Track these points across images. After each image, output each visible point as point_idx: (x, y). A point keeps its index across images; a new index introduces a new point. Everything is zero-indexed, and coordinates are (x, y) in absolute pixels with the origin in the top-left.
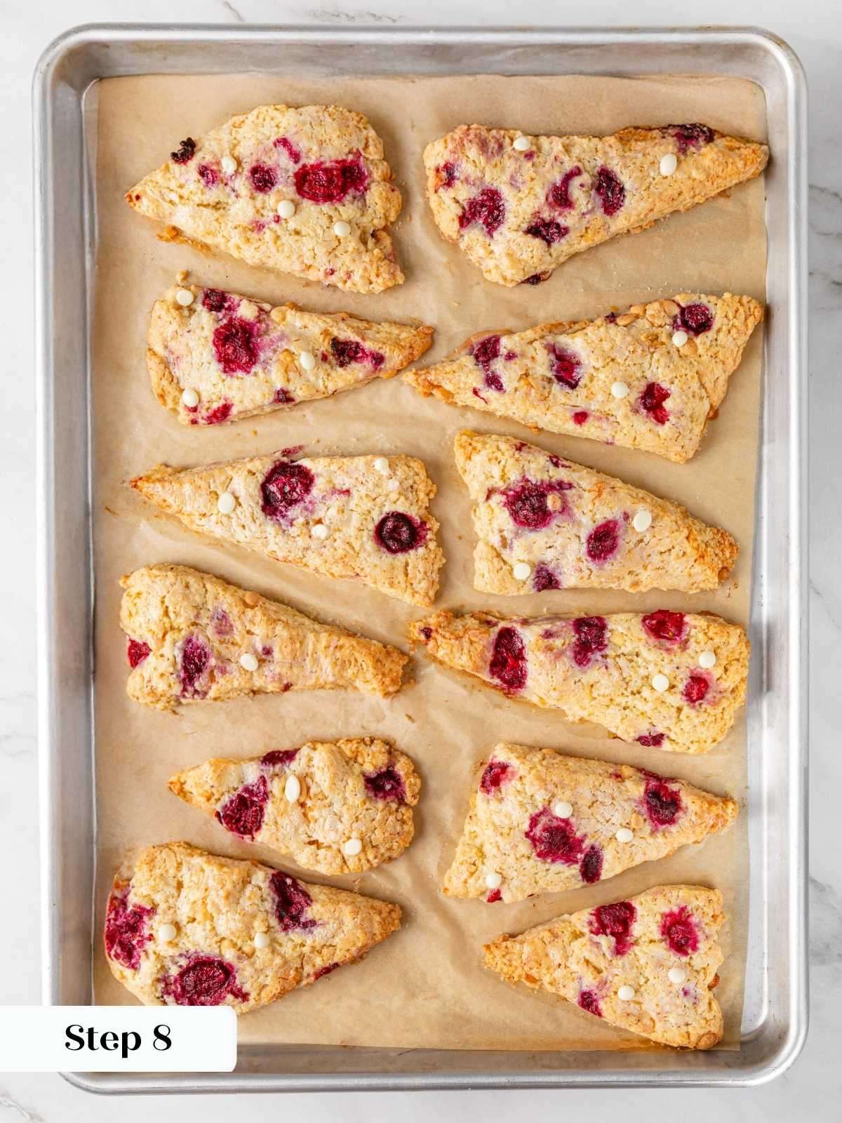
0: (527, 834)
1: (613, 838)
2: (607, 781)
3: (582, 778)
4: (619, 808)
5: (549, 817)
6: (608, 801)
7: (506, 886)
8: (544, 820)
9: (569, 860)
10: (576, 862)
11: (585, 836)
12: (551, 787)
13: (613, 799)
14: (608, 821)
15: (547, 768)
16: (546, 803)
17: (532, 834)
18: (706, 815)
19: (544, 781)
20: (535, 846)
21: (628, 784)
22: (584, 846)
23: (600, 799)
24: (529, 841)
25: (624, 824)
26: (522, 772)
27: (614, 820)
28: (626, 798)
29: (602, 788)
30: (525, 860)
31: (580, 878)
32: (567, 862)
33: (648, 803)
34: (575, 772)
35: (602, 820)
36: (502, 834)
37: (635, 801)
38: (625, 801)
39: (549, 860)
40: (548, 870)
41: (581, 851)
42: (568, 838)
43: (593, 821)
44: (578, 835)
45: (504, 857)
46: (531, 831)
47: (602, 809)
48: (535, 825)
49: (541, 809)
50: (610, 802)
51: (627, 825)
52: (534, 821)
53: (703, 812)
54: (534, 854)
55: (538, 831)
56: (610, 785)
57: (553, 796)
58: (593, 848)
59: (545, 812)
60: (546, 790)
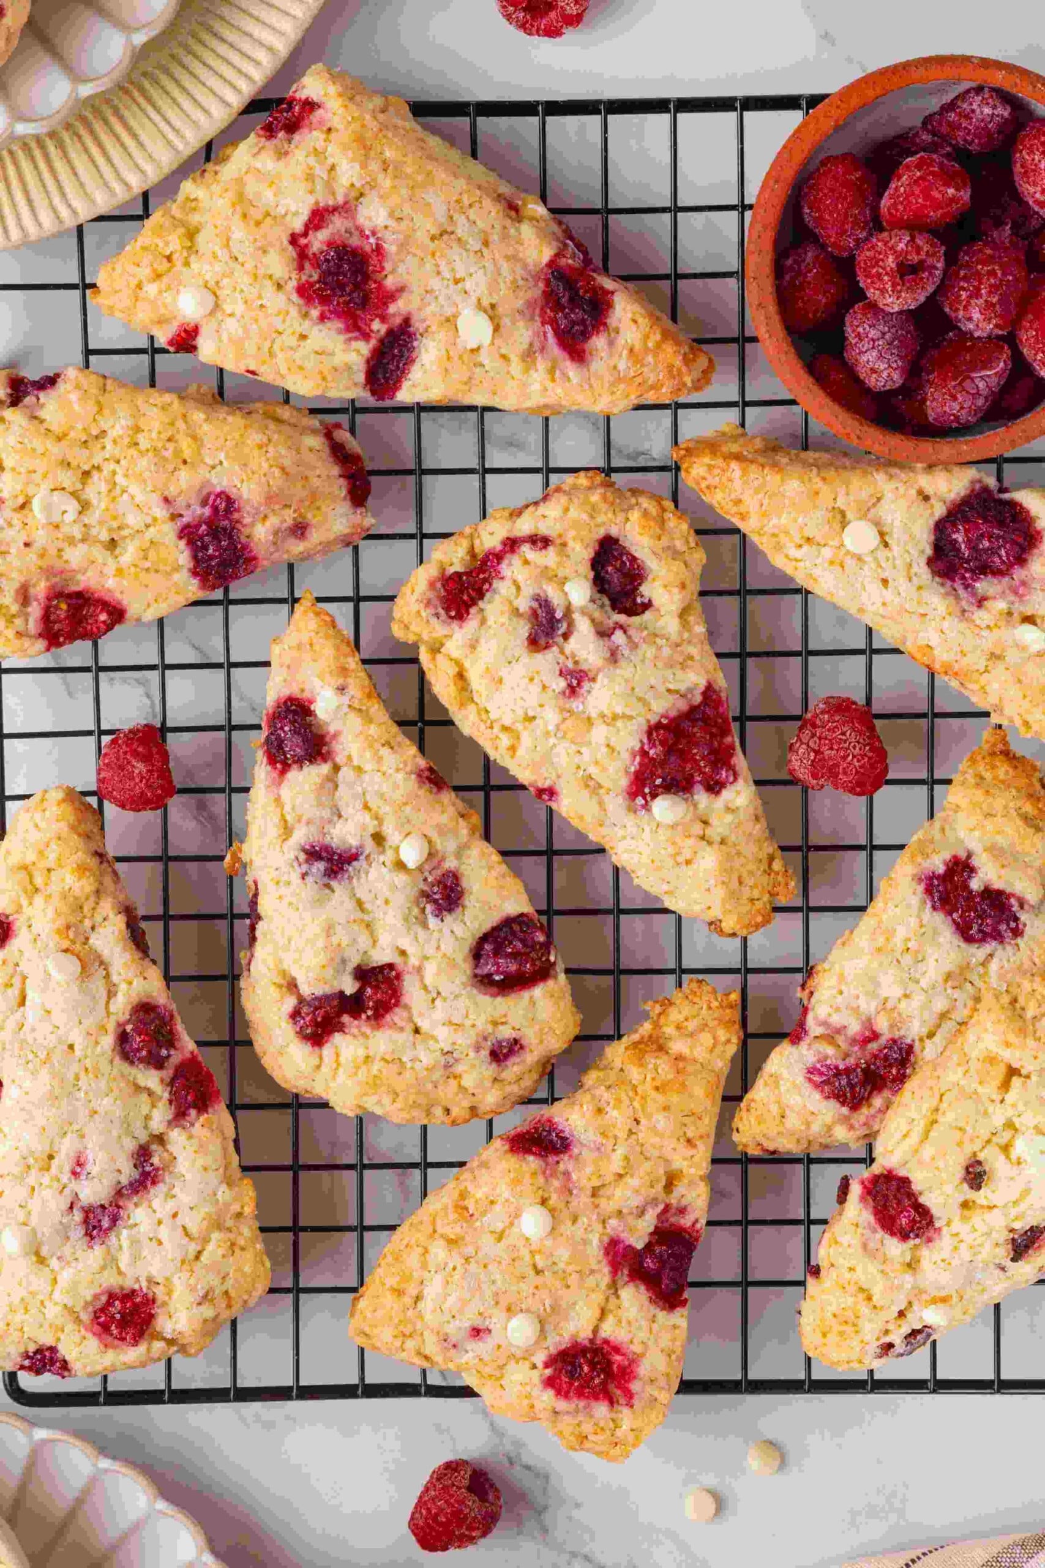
0: (294, 239)
1: (451, 321)
2: (487, 203)
3: (441, 175)
4: (489, 265)
5: (349, 224)
6: (475, 244)
7: (213, 324)
8: (337, 225)
9: (356, 328)
10: (366, 336)
11: (401, 289)
12: (374, 166)
13: (486, 243)
14: (457, 282)
15: (383, 127)
16: (353, 194)
17: (303, 241)
18: (650, 359)
19: (367, 149)
20: (301, 268)
21: (527, 231)
22: (392, 309)
23: (459, 232)
24: (291, 251)
25: (486, 303)
26: (336, 122)
27: (468, 285)
28: (510, 251)
29: (472, 214)
30: (269, 288)
31: (361, 378)
32: (348, 330)
33: (548, 282)
34: (430, 157)
35: (447, 274)
36: (245, 216)
37: (525, 266)
38: (508, 258)
39: (315, 313)
40: (303, 337)
41: (383, 319)
42: (367, 277)
43: (429, 266)
44: (390, 282)
45: (232, 264)
46: (305, 234)
47: (455, 253)
48: (318, 228)
49: (340, 199)
50: (477, 247)
51: (492, 312)
52: (318, 218)
53: (647, 350)
54: (293, 284)
55: (318, 241)
56: (489, 215)
57: (372, 185)
58: (407, 321)
59: (346, 208)
60: (364, 166)
